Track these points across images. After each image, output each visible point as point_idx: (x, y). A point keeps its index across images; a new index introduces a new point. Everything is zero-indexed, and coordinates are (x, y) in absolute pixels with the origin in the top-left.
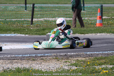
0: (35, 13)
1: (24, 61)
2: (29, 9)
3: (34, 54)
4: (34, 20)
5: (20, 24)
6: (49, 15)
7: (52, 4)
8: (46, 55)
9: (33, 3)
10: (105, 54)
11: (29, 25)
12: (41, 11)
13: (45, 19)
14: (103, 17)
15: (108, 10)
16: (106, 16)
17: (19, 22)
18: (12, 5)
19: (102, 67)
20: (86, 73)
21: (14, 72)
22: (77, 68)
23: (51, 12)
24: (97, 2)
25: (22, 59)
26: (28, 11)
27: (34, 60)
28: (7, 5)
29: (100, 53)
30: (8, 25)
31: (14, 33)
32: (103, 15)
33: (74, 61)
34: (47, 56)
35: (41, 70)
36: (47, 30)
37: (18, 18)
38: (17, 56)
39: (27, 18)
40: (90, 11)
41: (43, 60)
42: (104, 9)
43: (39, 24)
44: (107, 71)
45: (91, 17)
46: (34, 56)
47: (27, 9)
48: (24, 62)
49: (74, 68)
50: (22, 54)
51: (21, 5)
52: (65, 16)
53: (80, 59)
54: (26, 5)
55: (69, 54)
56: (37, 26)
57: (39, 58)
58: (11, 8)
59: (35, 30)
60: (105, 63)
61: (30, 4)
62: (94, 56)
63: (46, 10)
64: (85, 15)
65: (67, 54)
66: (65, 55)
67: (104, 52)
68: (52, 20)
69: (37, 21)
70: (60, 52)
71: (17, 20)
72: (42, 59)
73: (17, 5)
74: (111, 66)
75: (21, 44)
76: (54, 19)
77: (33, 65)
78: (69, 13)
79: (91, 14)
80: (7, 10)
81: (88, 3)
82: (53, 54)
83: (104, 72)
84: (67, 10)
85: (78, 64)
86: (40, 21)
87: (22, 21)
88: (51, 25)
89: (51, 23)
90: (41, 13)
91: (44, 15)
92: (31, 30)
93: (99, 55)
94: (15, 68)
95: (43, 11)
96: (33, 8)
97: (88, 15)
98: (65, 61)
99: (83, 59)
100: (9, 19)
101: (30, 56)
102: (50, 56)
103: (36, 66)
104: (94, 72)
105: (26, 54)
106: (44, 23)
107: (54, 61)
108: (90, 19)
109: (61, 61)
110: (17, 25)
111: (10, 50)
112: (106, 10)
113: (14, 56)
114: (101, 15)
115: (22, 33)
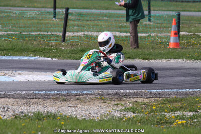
0: (69, 23)
1: (48, 101)
2: (60, 17)
3: (66, 90)
4: (67, 34)
6: (93, 28)
7: (99, 9)
8: (85, 92)
9: (67, 7)
11: (59, 42)
12: (80, 19)
13: (86, 33)
14: (180, 33)
15: (190, 21)
16: (186, 31)
17: (43, 37)
18: (32, 9)
19: (176, 115)
21: (31, 119)
22: (135, 115)
23: (96, 22)
24: (172, 8)
25: (45, 97)
26: (58, 20)
27: (65, 100)
28: (24, 9)
29: (174, 92)
30: (25, 42)
31: (34, 56)
33: (130, 103)
34: (87, 94)
35: (76, 117)
37: (41, 31)
38: (37, 92)
39: (56, 31)
41: (80, 100)
43: (76, 41)
45: (161, 32)
46: (64, 93)
47: (57, 17)
48: (48, 103)
49: (131, 115)
50: (46, 90)
51: (46, 9)
52: (119, 30)
53: (140, 100)
54: (55, 9)
55: (122, 91)
56: (72, 45)
57: (73, 98)
58: (30, 14)
59: (68, 52)
60: (181, 108)
61: (62, 8)
62: (163, 96)
63: (88, 19)
64: (151, 28)
65: (119, 91)
66: (117, 94)
68: (97, 36)
69: (73, 36)
70: (108, 89)
71: (39, 34)
72: (78, 99)
73: (40, 9)
74: (191, 114)
75: (45, 73)
77: (63, 108)
79: (161, 28)
80: (23, 17)
81: (157, 9)
82: (96, 92)
83: (179, 123)
84: (122, 19)
85: (136, 108)
86: (78, 36)
87: (47, 36)
90: (80, 23)
91: (84, 27)
92: (62, 51)
93: (171, 94)
94: (34, 113)
95: (84, 20)
96: (67, 14)
97: (157, 29)
98: (116, 103)
99: (146, 101)
100: (27, 32)
101: (58, 94)
102: (91, 95)
103: (68, 110)
104: (162, 123)
105: (51, 90)
106: (83, 41)
107: (97, 103)
108: (159, 35)
109: (108, 103)
110: (40, 41)
111: (26, 82)
113: (32, 92)
115: (48, 56)
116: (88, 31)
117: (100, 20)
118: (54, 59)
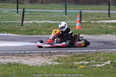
0: (25, 16)
1: (14, 56)
2: (20, 13)
3: (23, 51)
4: (24, 22)
5: (12, 25)
6: (37, 19)
7: (40, 9)
8: (33, 52)
9: (24, 8)
10: (82, 52)
11: (20, 26)
12: (30, 15)
13: (34, 21)
14: (82, 21)
15: (86, 15)
16: (85, 20)
17: (11, 23)
18: (6, 9)
19: (80, 63)
20: (66, 68)
21: (6, 66)
22: (59, 63)
23: (39, 16)
24: (77, 8)
25: (13, 55)
26: (19, 15)
27: (23, 56)
28: (1, 9)
29: (78, 52)
30: (2, 26)
31: (7, 33)
32: (82, 19)
33: (56, 57)
34: (34, 53)
35: (29, 65)
36: (35, 31)
37: (10, 21)
38: (8, 52)
39: (18, 21)
40: (71, 16)
41: (31, 56)
42: (83, 15)
43: (28, 26)
44: (84, 66)
45: (72, 21)
46: (22, 52)
47: (19, 13)
48: (14, 57)
49: (57, 63)
50: (13, 51)
51: (13, 9)
52: (50, 19)
53: (61, 56)
54: (18, 9)
55: (52, 51)
57: (27, 55)
58: (5, 12)
59: (24, 31)
60: (82, 59)
61: (21, 8)
62: (73, 54)
63: (34, 14)
64: (67, 19)
65: (50, 51)
66: (49, 52)
67: (82, 51)
68: (39, 23)
69: (27, 23)
70: (45, 50)
71: (9, 22)
72: (29, 55)
73: (10, 9)
74: (87, 62)
75: (13, 42)
76: (41, 21)
77: (22, 60)
78: (53, 17)
79: (72, 18)
80: (1, 13)
81: (69, 9)
82: (39, 52)
83: (81, 67)
84: (52, 14)
85: (59, 60)
86: (29, 23)
87: (14, 23)
88: (38, 27)
89: (38, 25)
90: (30, 16)
91: (32, 18)
92: (22, 31)
93: (77, 52)
94: (7, 63)
95: (32, 15)
96: (24, 12)
97: (70, 19)
98: (49, 57)
99: (64, 56)
100: (3, 21)
101: (19, 53)
102: (36, 53)
103: (24, 61)
104: (72, 67)
105: (16, 51)
106: (32, 25)
107: (40, 57)
108: (71, 22)
109: (45, 58)
110: (10, 26)
111: (3, 47)
112: (84, 15)
113: (6, 52)
114: (80, 20)
115: (14, 33)
116: (34, 20)
117: (41, 15)
118: (17, 35)
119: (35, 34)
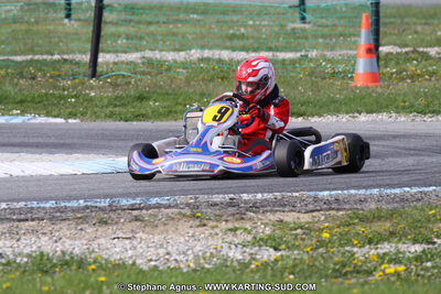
0: (106, 30)
1: (64, 225)
2: (82, 17)
3: (105, 197)
4: (102, 58)
6: (164, 41)
8: (154, 201)
10: (391, 199)
12: (131, 21)
13: (148, 54)
14: (380, 48)
16: (395, 45)
17: (41, 66)
19: (381, 251)
20: (315, 277)
21: (25, 271)
22: (278, 254)
23: (171, 26)
25: (56, 216)
26: (76, 25)
27: (106, 223)
31: (22, 114)
32: (382, 41)
33: (266, 225)
34: (159, 206)
35: (134, 263)
36: (155, 101)
37: (35, 53)
38: (35, 204)
39: (73, 52)
40: (328, 23)
41: (143, 221)
43: (124, 76)
45: (333, 48)
46: (102, 204)
47: (73, 16)
48: (64, 229)
49: (268, 254)
50: (57, 199)
52: (228, 44)
53: (289, 217)
55: (245, 196)
57: (126, 215)
58: (7, 11)
59: (106, 101)
60: (393, 234)
62: (347, 207)
63: (150, 18)
64: (306, 38)
65: (237, 196)
66: (232, 203)
68: (175, 62)
69: (115, 63)
70: (210, 191)
71: (32, 60)
72: (137, 219)
76: (182, 53)
77: (102, 241)
78: (243, 30)
79: (331, 36)
82: (181, 199)
83: (388, 271)
84: (234, 18)
85: (281, 238)
86: (128, 63)
88: (172, 79)
90: (131, 30)
91: (141, 38)
92: (91, 99)
93: (366, 201)
94: (29, 256)
95: (139, 22)
96: (100, 9)
97: (321, 40)
98: (230, 225)
99: (305, 218)
101: (87, 207)
102: (169, 207)
103: (113, 245)
105: (70, 199)
106: (143, 73)
107: (186, 227)
108: (329, 54)
109: (213, 228)
110: (34, 78)
111: (5, 180)
112: (392, 20)
113: (22, 204)
114: (372, 41)
115: (55, 113)
116: (151, 50)
118: (70, 121)
119: (157, 116)
